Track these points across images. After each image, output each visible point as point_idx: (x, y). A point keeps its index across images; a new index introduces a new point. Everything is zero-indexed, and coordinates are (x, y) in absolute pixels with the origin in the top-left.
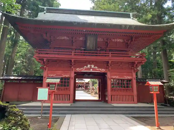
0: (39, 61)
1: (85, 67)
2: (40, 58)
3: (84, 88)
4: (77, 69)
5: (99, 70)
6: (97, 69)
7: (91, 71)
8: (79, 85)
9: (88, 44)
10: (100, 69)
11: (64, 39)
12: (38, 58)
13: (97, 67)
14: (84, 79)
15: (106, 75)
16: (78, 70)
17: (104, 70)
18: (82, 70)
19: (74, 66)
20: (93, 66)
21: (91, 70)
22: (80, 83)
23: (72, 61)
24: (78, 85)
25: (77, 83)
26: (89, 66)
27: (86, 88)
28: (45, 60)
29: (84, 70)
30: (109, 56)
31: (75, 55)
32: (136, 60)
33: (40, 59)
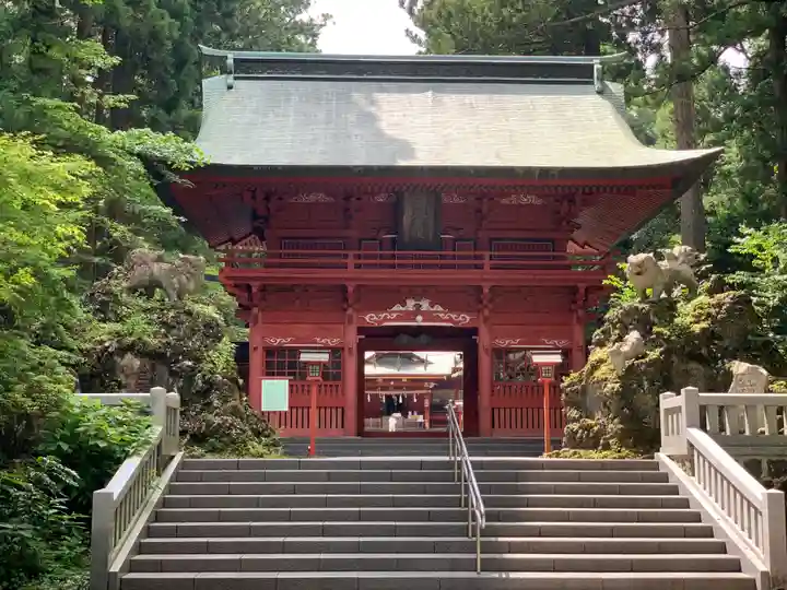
0: (236, 291)
1: (395, 308)
2: (238, 282)
3: (420, 419)
4: (367, 319)
5: (450, 320)
6: (441, 315)
7: (419, 321)
8: (389, 397)
9: (406, 220)
10: (453, 316)
11: (317, 204)
12: (231, 282)
13: (440, 309)
14: (422, 354)
15: (476, 335)
16: (371, 319)
17: (468, 318)
18: (385, 319)
19: (356, 306)
20: (425, 305)
21: (419, 318)
22: (398, 382)
23: (350, 289)
24: (382, 394)
25: (373, 380)
26: (411, 304)
27: (440, 417)
28: (254, 290)
29: (394, 320)
30: (480, 267)
31: (358, 266)
32: (582, 281)
33: (236, 286)
